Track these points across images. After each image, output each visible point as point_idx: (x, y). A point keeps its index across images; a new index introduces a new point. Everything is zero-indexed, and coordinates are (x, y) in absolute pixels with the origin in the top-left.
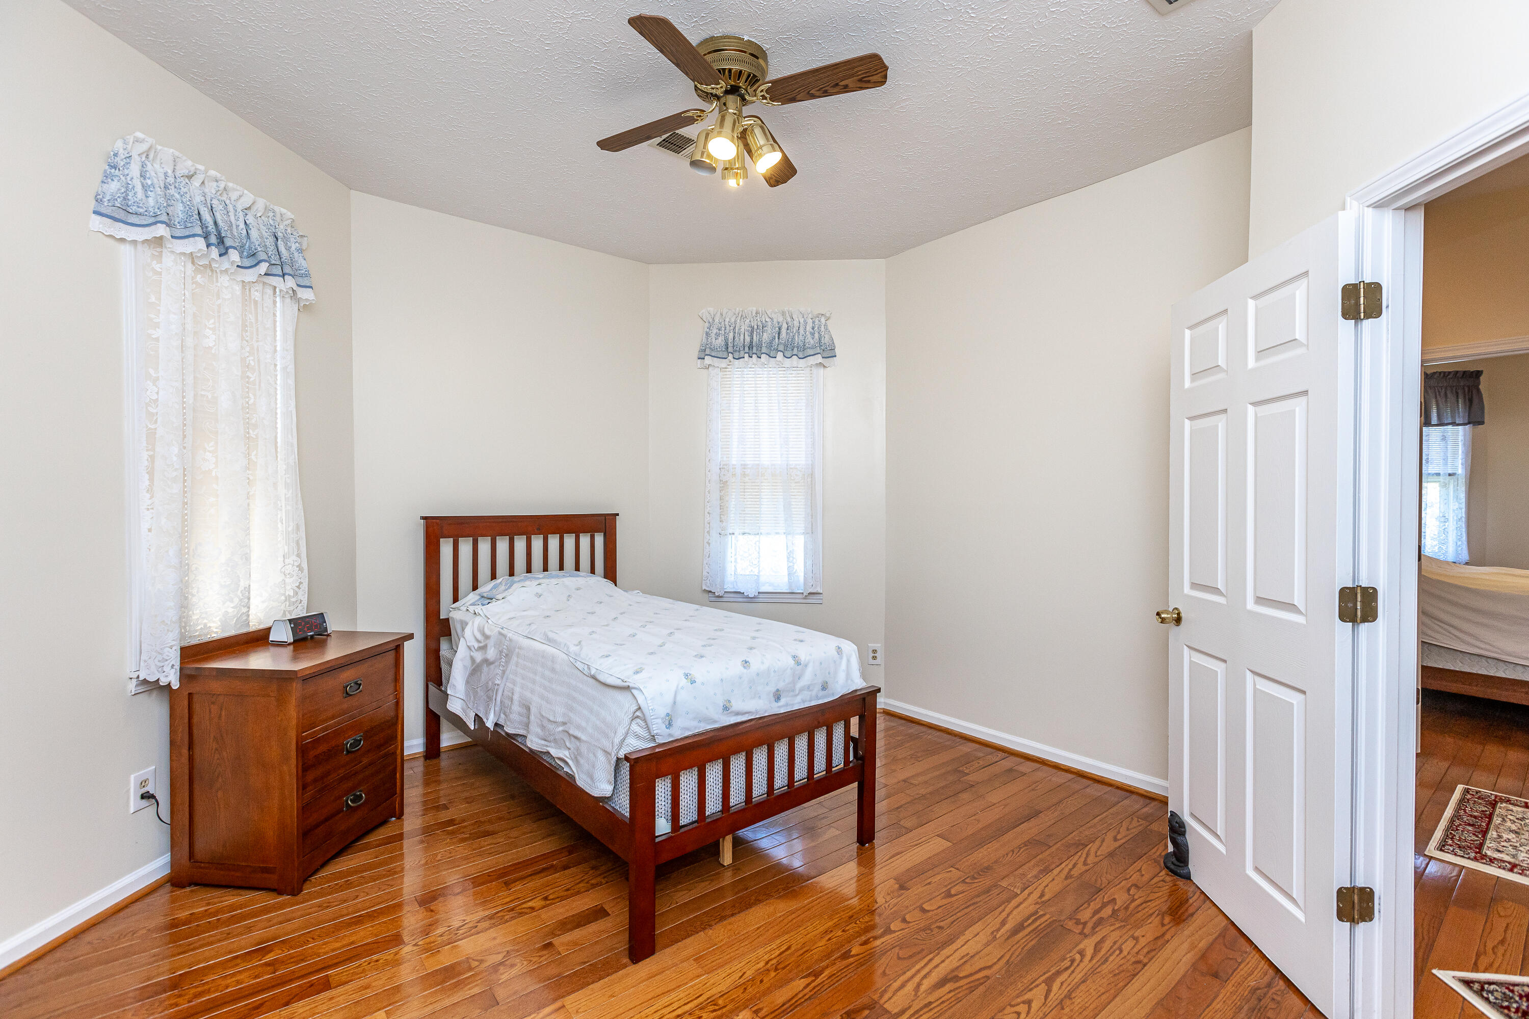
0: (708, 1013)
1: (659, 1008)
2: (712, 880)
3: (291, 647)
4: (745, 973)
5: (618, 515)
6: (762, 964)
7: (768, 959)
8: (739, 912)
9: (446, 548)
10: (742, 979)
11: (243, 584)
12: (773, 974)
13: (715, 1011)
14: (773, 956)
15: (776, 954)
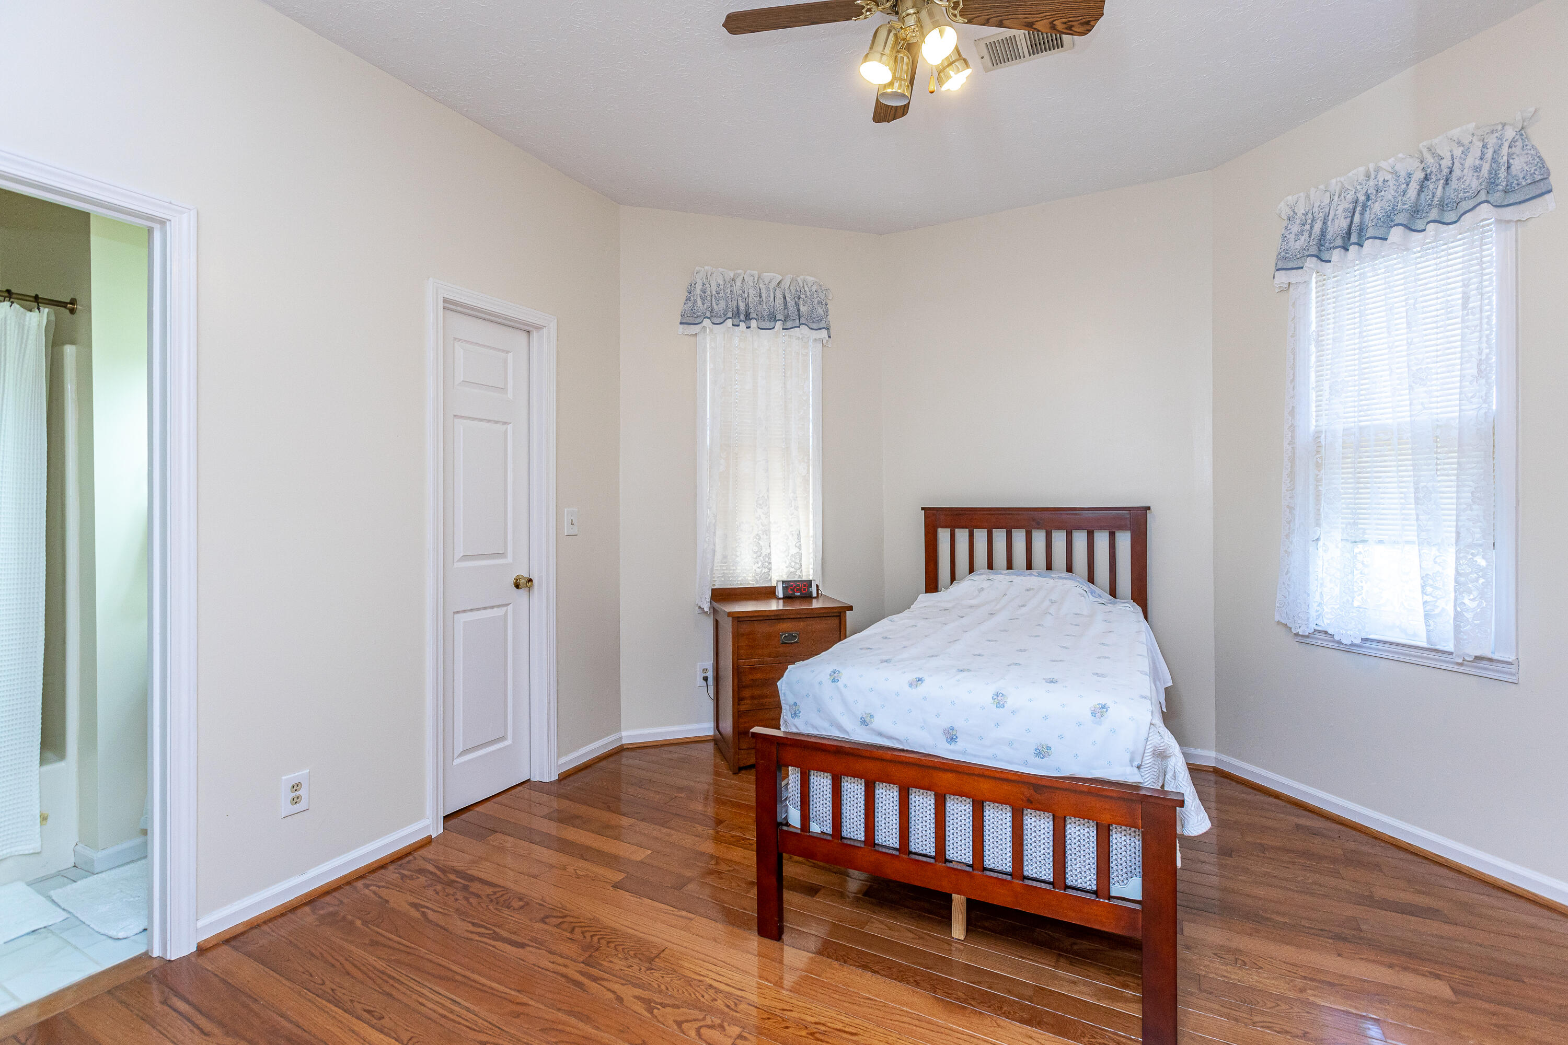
0: (722, 1003)
1: (715, 971)
2: (920, 938)
3: (782, 601)
4: (792, 1011)
5: (1149, 508)
6: (813, 1020)
7: (822, 1022)
8: (885, 976)
9: (944, 535)
10: (782, 1012)
11: (765, 552)
12: (804, 1033)
13: (728, 1007)
14: (830, 1025)
15: (835, 1026)
